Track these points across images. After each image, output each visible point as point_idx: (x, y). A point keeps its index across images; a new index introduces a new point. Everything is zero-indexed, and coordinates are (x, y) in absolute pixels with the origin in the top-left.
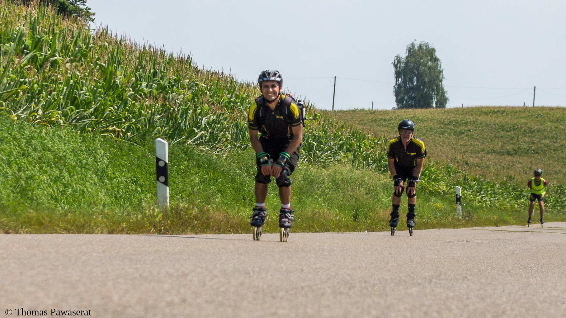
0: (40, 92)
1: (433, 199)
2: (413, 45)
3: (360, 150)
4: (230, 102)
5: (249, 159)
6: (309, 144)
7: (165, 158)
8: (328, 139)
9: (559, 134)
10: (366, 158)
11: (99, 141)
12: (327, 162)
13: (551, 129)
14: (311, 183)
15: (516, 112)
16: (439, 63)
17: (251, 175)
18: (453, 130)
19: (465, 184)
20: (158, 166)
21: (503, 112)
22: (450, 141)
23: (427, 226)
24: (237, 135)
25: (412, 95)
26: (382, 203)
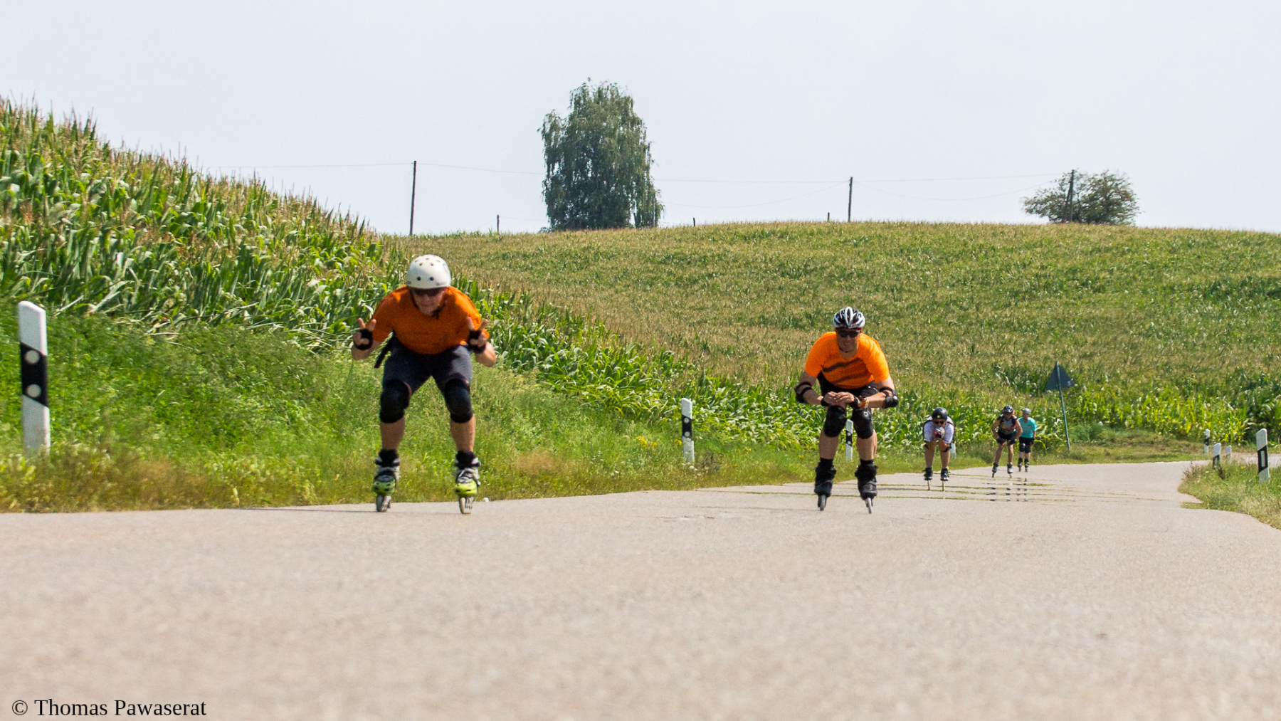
1: (632, 426)
2: (584, 91)
5: (225, 346)
6: (359, 310)
7: (40, 345)
9: (905, 282)
13: (888, 271)
15: (812, 234)
16: (642, 129)
17: (231, 380)
18: (675, 275)
19: (701, 393)
20: (24, 364)
21: (783, 235)
22: (668, 299)
23: (618, 485)
24: (198, 292)
25: (583, 200)
26: (519, 439)
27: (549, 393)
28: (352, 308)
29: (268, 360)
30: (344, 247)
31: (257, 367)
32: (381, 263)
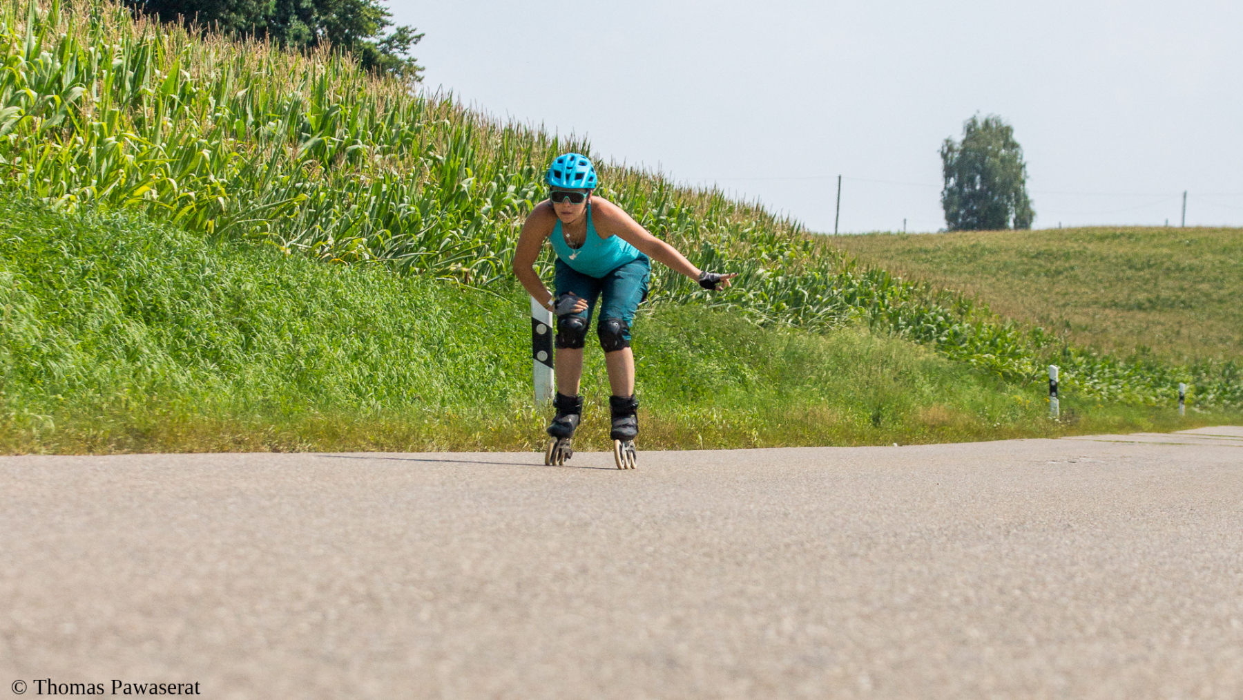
0: (330, 205)
1: (1010, 387)
2: (974, 122)
3: (883, 302)
4: (659, 221)
5: (691, 321)
6: (796, 293)
7: (548, 320)
8: (829, 283)
9: (1227, 274)
10: (893, 317)
11: (432, 290)
12: (827, 325)
13: (1213, 265)
14: (800, 361)
15: (1154, 236)
16: (1020, 152)
17: (695, 348)
18: (1044, 267)
19: (1065, 361)
20: (535, 334)
21: (1130, 236)
22: (1038, 286)
23: (999, 434)
24: (671, 278)
25: (972, 207)
26: (921, 395)
27: (945, 360)
28: (791, 292)
29: (725, 333)
30: (784, 244)
31: (715, 337)
32: (814, 257)
